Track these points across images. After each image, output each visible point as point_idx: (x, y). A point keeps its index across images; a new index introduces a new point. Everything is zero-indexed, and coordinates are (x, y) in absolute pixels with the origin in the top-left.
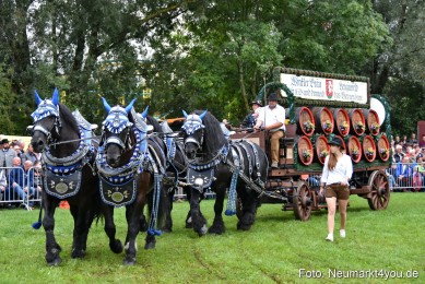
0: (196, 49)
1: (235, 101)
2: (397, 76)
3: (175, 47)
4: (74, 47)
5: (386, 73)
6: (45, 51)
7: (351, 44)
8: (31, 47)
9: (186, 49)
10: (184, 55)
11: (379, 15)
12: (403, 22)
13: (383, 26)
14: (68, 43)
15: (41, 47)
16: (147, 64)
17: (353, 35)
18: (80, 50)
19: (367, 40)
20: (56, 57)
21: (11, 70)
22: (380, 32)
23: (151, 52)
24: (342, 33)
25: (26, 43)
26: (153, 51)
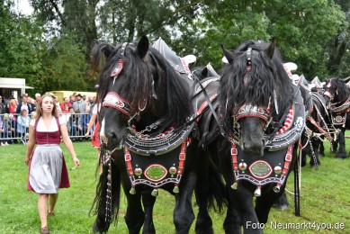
0: (210, 32)
3: (196, 30)
4: (128, 32)
6: (107, 34)
8: (98, 32)
9: (204, 31)
10: (203, 35)
11: (339, 6)
14: (123, 29)
15: (105, 31)
16: (177, 42)
17: (319, 20)
18: (131, 33)
19: (330, 24)
20: (115, 38)
21: (85, 48)
22: (339, 18)
23: (179, 34)
25: (95, 29)
26: (181, 33)
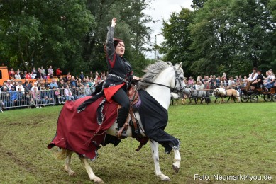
1: (16, 57)
2: (98, 43)
5: (93, 42)
7: (76, 26)
12: (101, 16)
13: (91, 17)
24: (71, 21)
